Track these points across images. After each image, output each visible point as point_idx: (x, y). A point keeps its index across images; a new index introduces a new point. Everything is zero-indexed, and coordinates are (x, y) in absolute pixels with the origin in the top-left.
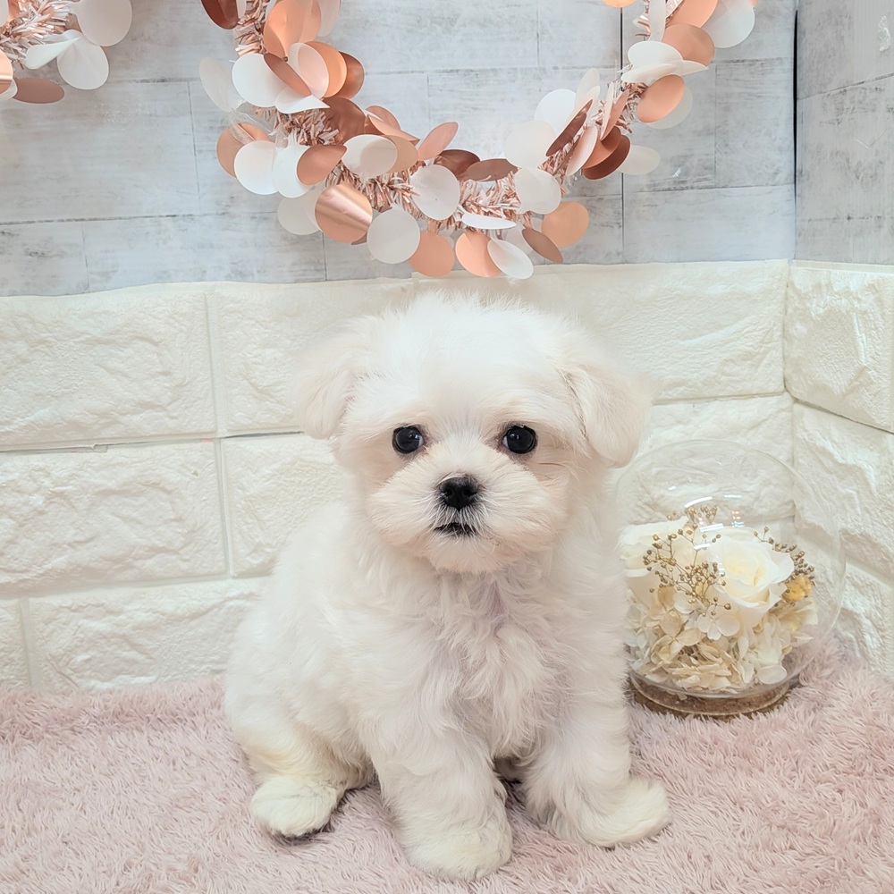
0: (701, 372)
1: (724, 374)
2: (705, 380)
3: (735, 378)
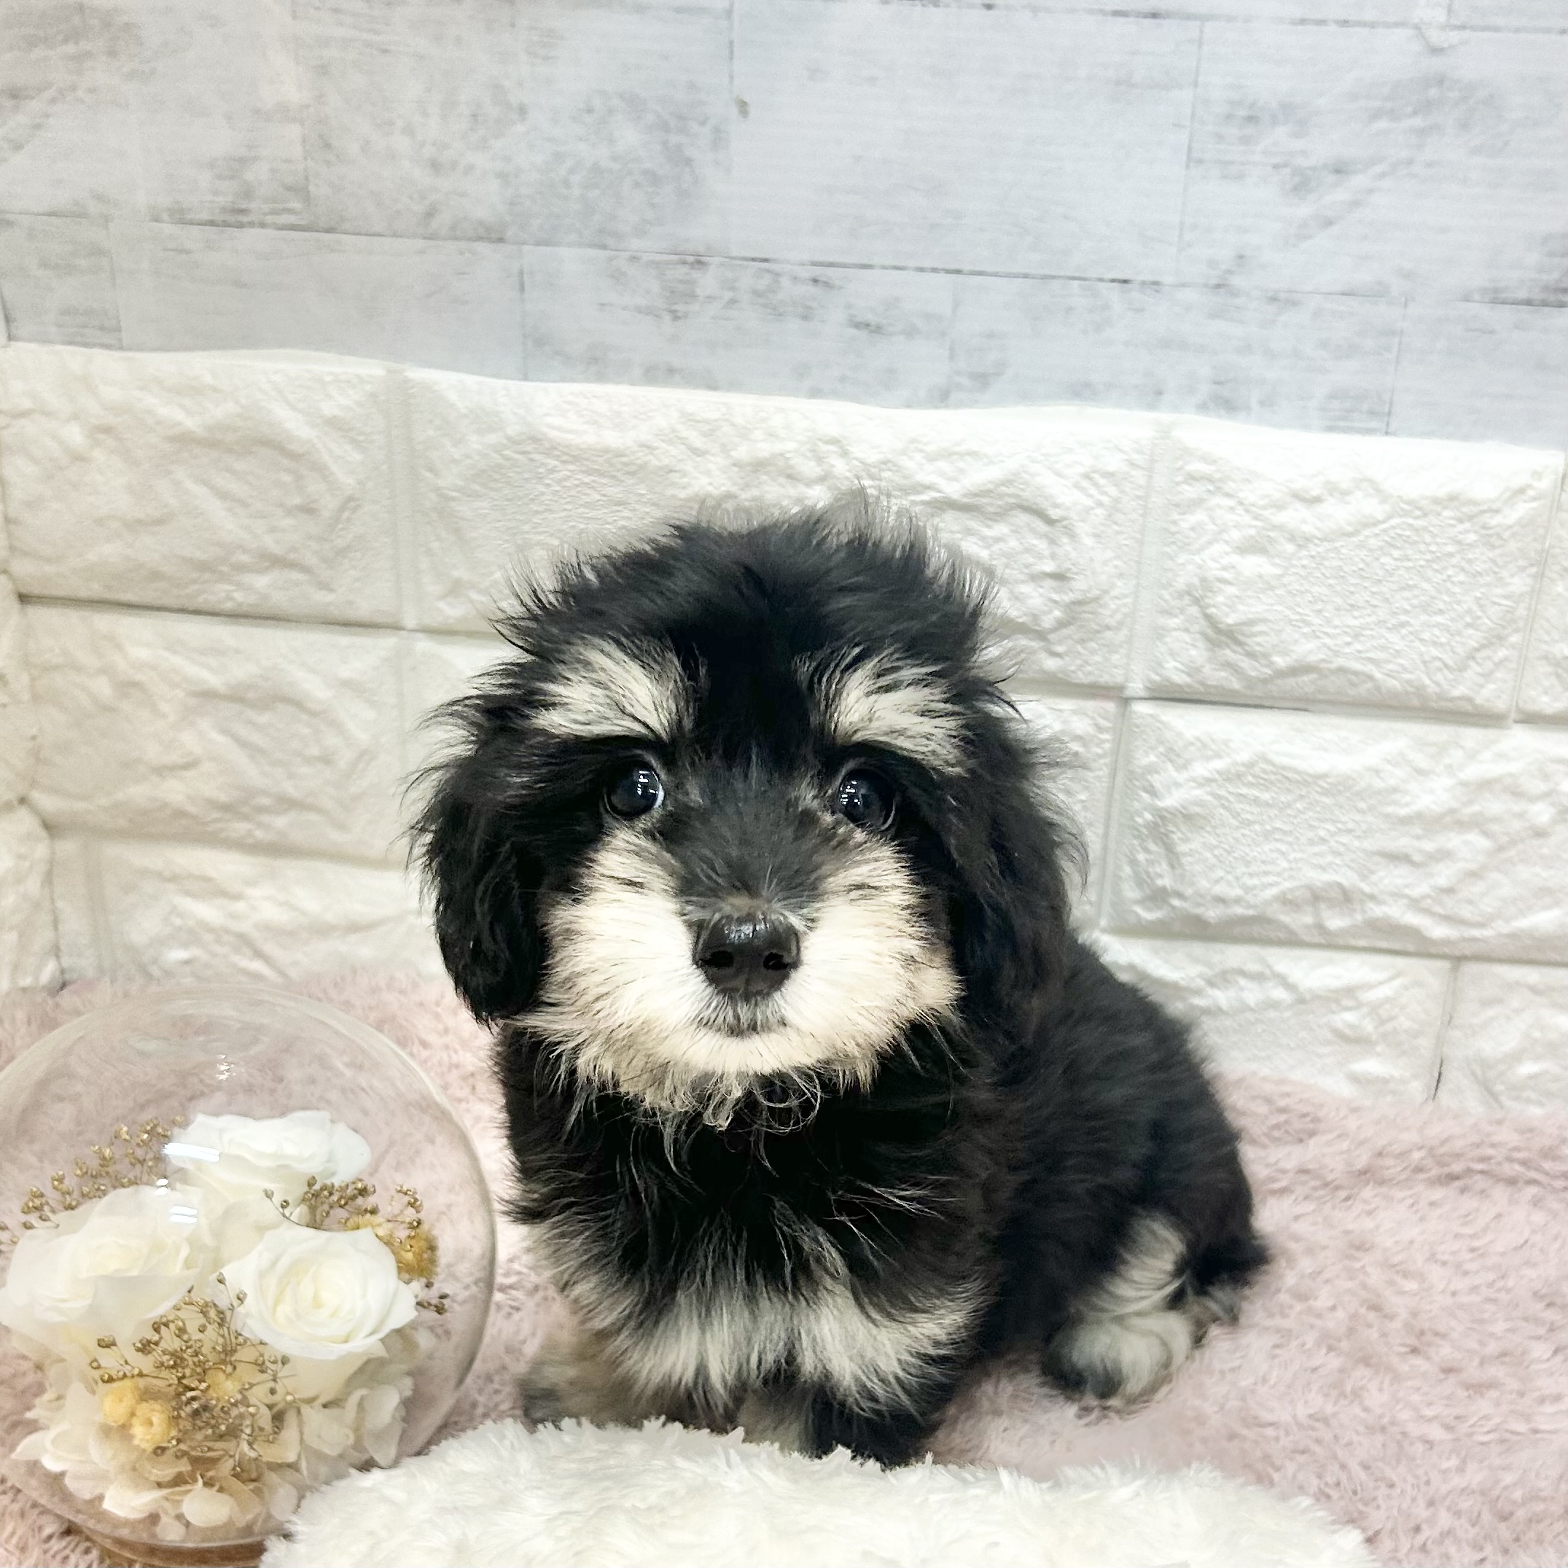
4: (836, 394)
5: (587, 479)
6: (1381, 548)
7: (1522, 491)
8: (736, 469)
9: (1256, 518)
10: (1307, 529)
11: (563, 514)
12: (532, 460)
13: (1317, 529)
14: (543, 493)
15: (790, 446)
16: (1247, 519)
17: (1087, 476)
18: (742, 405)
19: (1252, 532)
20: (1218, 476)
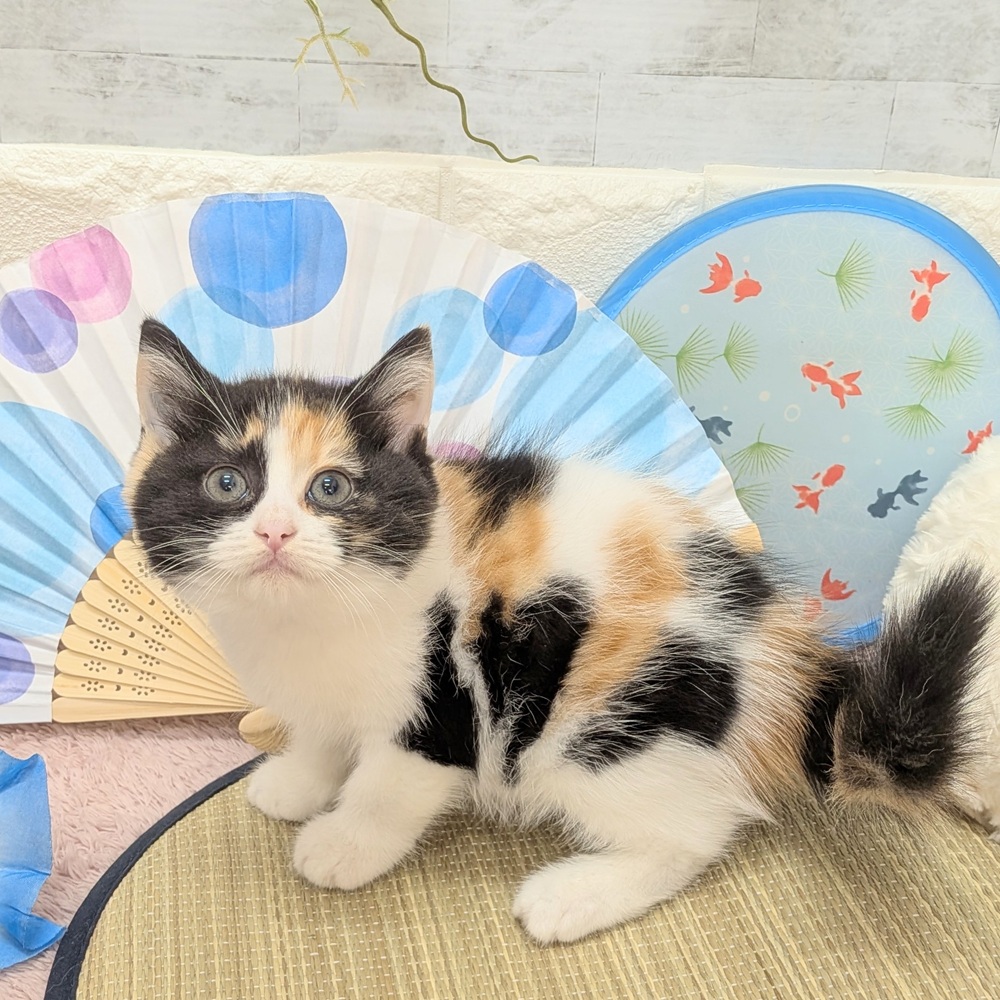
4: (221, 148)
5: (50, 211)
6: (594, 242)
7: (682, 200)
8: (155, 201)
9: (511, 224)
10: (544, 230)
11: (33, 236)
12: (9, 198)
13: (553, 231)
14: (19, 222)
15: (192, 183)
16: (506, 225)
17: (397, 199)
18: (157, 156)
19: (510, 234)
20: (484, 196)
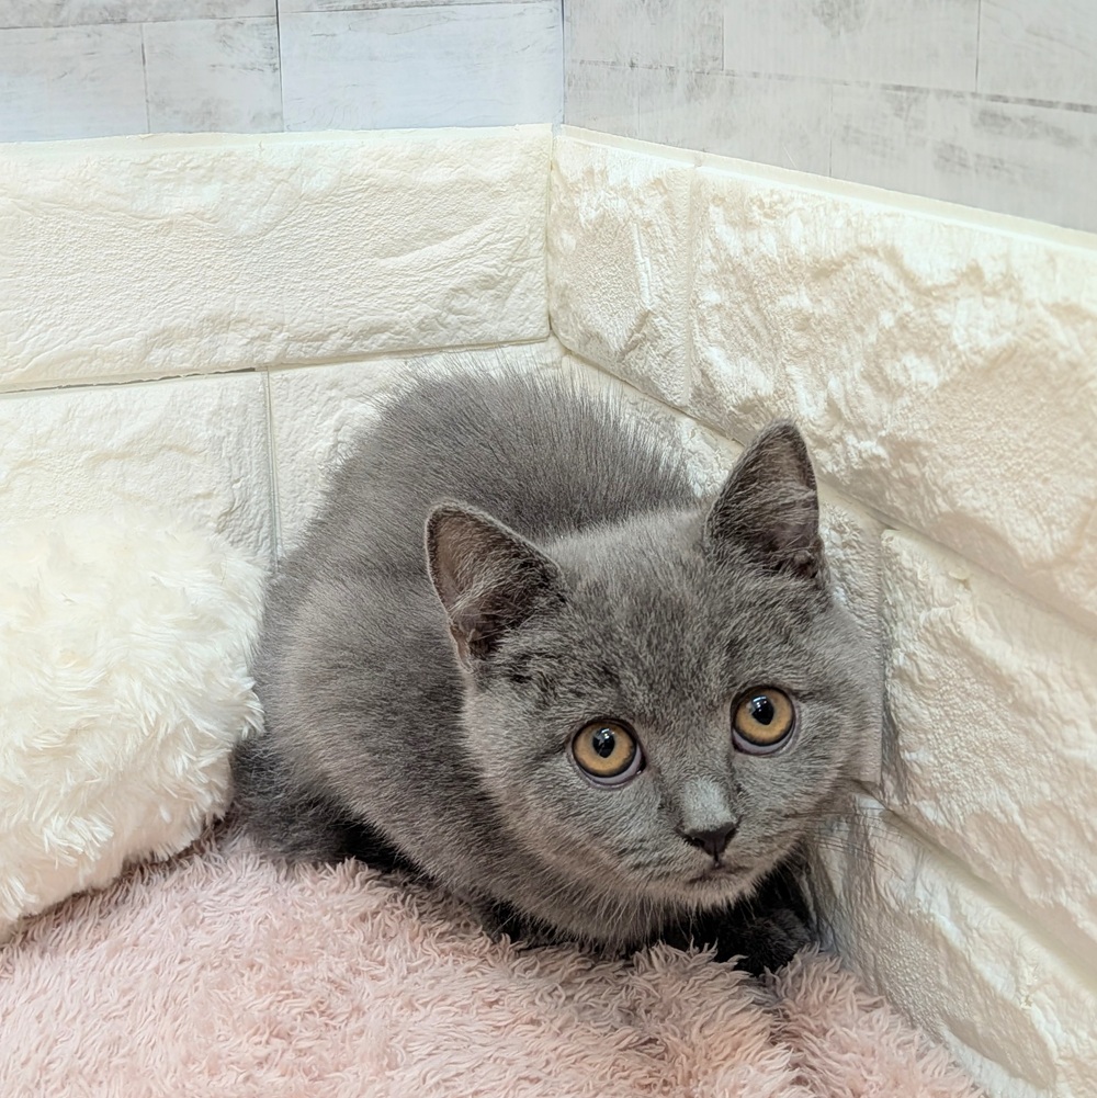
0: (415, 309)
1: (450, 310)
2: (422, 322)
3: (468, 317)
